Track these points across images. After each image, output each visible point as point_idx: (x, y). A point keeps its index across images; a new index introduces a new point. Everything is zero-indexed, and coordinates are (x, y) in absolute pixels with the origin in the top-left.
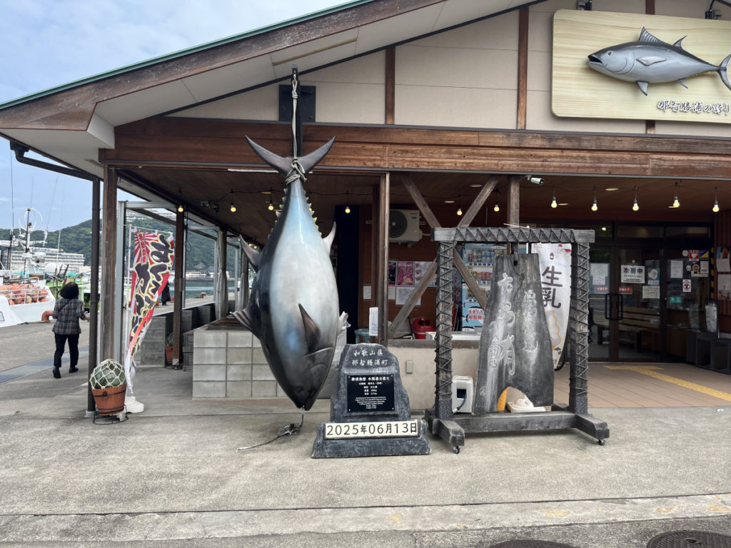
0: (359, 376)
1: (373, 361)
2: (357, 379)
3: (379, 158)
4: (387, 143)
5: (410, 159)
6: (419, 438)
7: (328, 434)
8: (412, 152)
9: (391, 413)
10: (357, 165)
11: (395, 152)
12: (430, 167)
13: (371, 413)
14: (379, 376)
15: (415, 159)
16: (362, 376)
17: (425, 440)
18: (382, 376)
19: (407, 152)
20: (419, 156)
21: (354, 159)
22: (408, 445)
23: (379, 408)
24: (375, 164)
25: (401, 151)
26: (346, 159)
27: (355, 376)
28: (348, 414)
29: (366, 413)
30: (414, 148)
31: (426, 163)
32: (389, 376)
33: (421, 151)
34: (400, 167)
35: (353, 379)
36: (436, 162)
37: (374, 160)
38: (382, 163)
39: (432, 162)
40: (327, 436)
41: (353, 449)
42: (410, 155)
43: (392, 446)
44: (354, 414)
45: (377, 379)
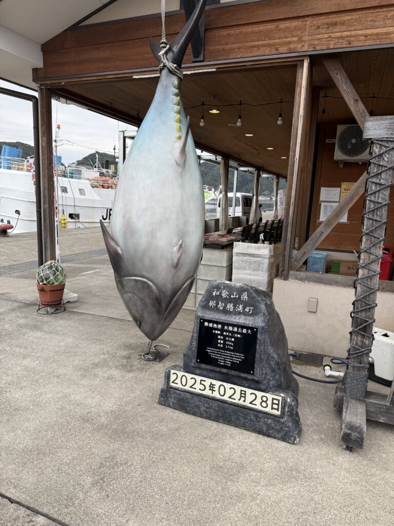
0: (214, 322)
1: (235, 306)
2: (211, 325)
3: (296, 39)
4: (308, 16)
5: (339, 34)
6: (282, 421)
7: (173, 382)
8: (343, 24)
9: (250, 377)
10: (267, 52)
11: (318, 27)
12: (368, 43)
13: (224, 371)
14: (238, 326)
15: (345, 34)
16: (217, 323)
17: (290, 424)
18: (243, 327)
19: (335, 24)
20: (353, 28)
21: (264, 46)
22: (266, 424)
23: (234, 366)
24: (290, 49)
25: (327, 24)
26: (254, 46)
27: (209, 321)
28: (197, 365)
29: (218, 369)
30: (346, 17)
31: (362, 38)
32: (252, 328)
33: (356, 20)
34: (324, 47)
35: (206, 324)
36: (377, 34)
37: (290, 43)
38: (300, 46)
39: (371, 35)
40: (172, 384)
41: (198, 407)
42: (338, 28)
43: (245, 418)
44: (203, 366)
45: (236, 329)
